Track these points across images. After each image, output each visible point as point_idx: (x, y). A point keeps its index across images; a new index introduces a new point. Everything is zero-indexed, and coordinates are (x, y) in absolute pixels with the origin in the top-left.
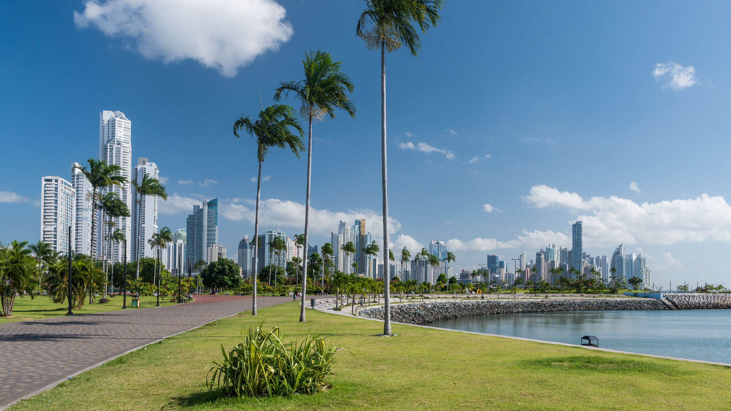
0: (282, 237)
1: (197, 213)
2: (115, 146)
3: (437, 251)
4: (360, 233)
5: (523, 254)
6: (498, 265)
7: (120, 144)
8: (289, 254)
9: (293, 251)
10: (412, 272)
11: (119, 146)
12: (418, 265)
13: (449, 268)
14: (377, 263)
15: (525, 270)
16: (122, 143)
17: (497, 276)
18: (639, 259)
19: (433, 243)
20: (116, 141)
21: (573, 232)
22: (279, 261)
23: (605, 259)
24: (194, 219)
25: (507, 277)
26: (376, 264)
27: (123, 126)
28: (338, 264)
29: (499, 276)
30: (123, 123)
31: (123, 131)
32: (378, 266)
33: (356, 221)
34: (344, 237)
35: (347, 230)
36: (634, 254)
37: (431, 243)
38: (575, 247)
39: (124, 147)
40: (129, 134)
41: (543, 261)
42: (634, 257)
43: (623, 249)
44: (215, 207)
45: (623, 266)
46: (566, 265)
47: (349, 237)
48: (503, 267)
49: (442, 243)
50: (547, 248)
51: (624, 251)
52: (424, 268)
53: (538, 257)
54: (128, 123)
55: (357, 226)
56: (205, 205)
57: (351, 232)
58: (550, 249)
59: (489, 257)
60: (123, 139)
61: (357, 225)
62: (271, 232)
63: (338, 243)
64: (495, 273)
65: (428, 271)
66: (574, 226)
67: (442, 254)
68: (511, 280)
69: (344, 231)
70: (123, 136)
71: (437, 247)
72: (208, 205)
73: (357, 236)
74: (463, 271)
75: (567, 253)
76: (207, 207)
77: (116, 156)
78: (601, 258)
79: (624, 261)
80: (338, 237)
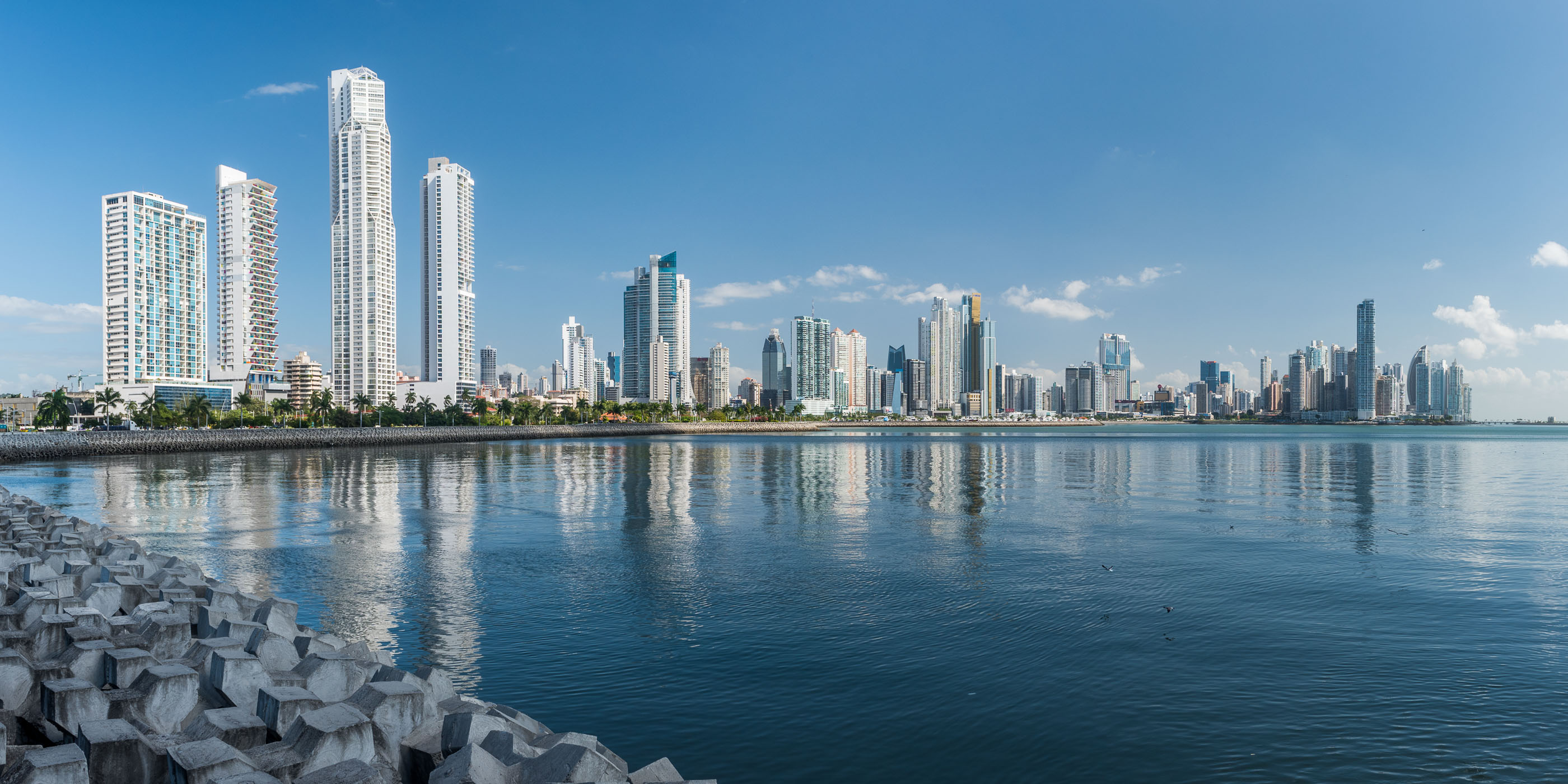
0: (824, 327)
1: (641, 281)
2: (352, 133)
3: (1114, 352)
4: (971, 320)
5: (1266, 357)
6: (1219, 377)
7: (360, 128)
8: (839, 359)
9: (846, 352)
10: (1067, 390)
11: (359, 131)
12: (1078, 376)
13: (1135, 382)
14: (1004, 373)
15: (1270, 386)
16: (363, 125)
17: (1218, 396)
18: (1454, 370)
19: (1105, 337)
20: (353, 124)
21: (1358, 317)
22: (818, 371)
23: (1399, 369)
24: (636, 293)
25: (1238, 398)
26: (1001, 375)
27: (367, 93)
28: (930, 375)
29: (1221, 396)
30: (367, 88)
31: (367, 103)
32: (1006, 380)
33: (964, 298)
34: (941, 326)
35: (947, 313)
36: (1444, 362)
37: (1102, 338)
38: (1363, 345)
39: (368, 132)
40: (382, 106)
41: (1303, 369)
42: (1445, 367)
43: (1426, 352)
44: (672, 269)
45: (1428, 381)
46: (1343, 378)
47: (952, 327)
48: (1227, 381)
49: (1122, 337)
50: (1308, 348)
51: (1428, 357)
52: (1088, 382)
53: (1296, 361)
54: (379, 86)
55: (966, 307)
56: (654, 265)
57: (954, 318)
58: (1312, 349)
59: (1203, 365)
60: (368, 117)
61: (965, 304)
62: (802, 318)
63: (930, 338)
64: (1214, 392)
65: (1097, 387)
66: (1361, 306)
67: (1122, 358)
68: (1244, 403)
69: (941, 315)
70: (368, 113)
71: (1114, 344)
72: (659, 266)
73: (965, 325)
74: (1160, 387)
75: (1346, 356)
76: (657, 268)
77: (353, 153)
78: (1391, 367)
79: (1430, 373)
80: (930, 327)
